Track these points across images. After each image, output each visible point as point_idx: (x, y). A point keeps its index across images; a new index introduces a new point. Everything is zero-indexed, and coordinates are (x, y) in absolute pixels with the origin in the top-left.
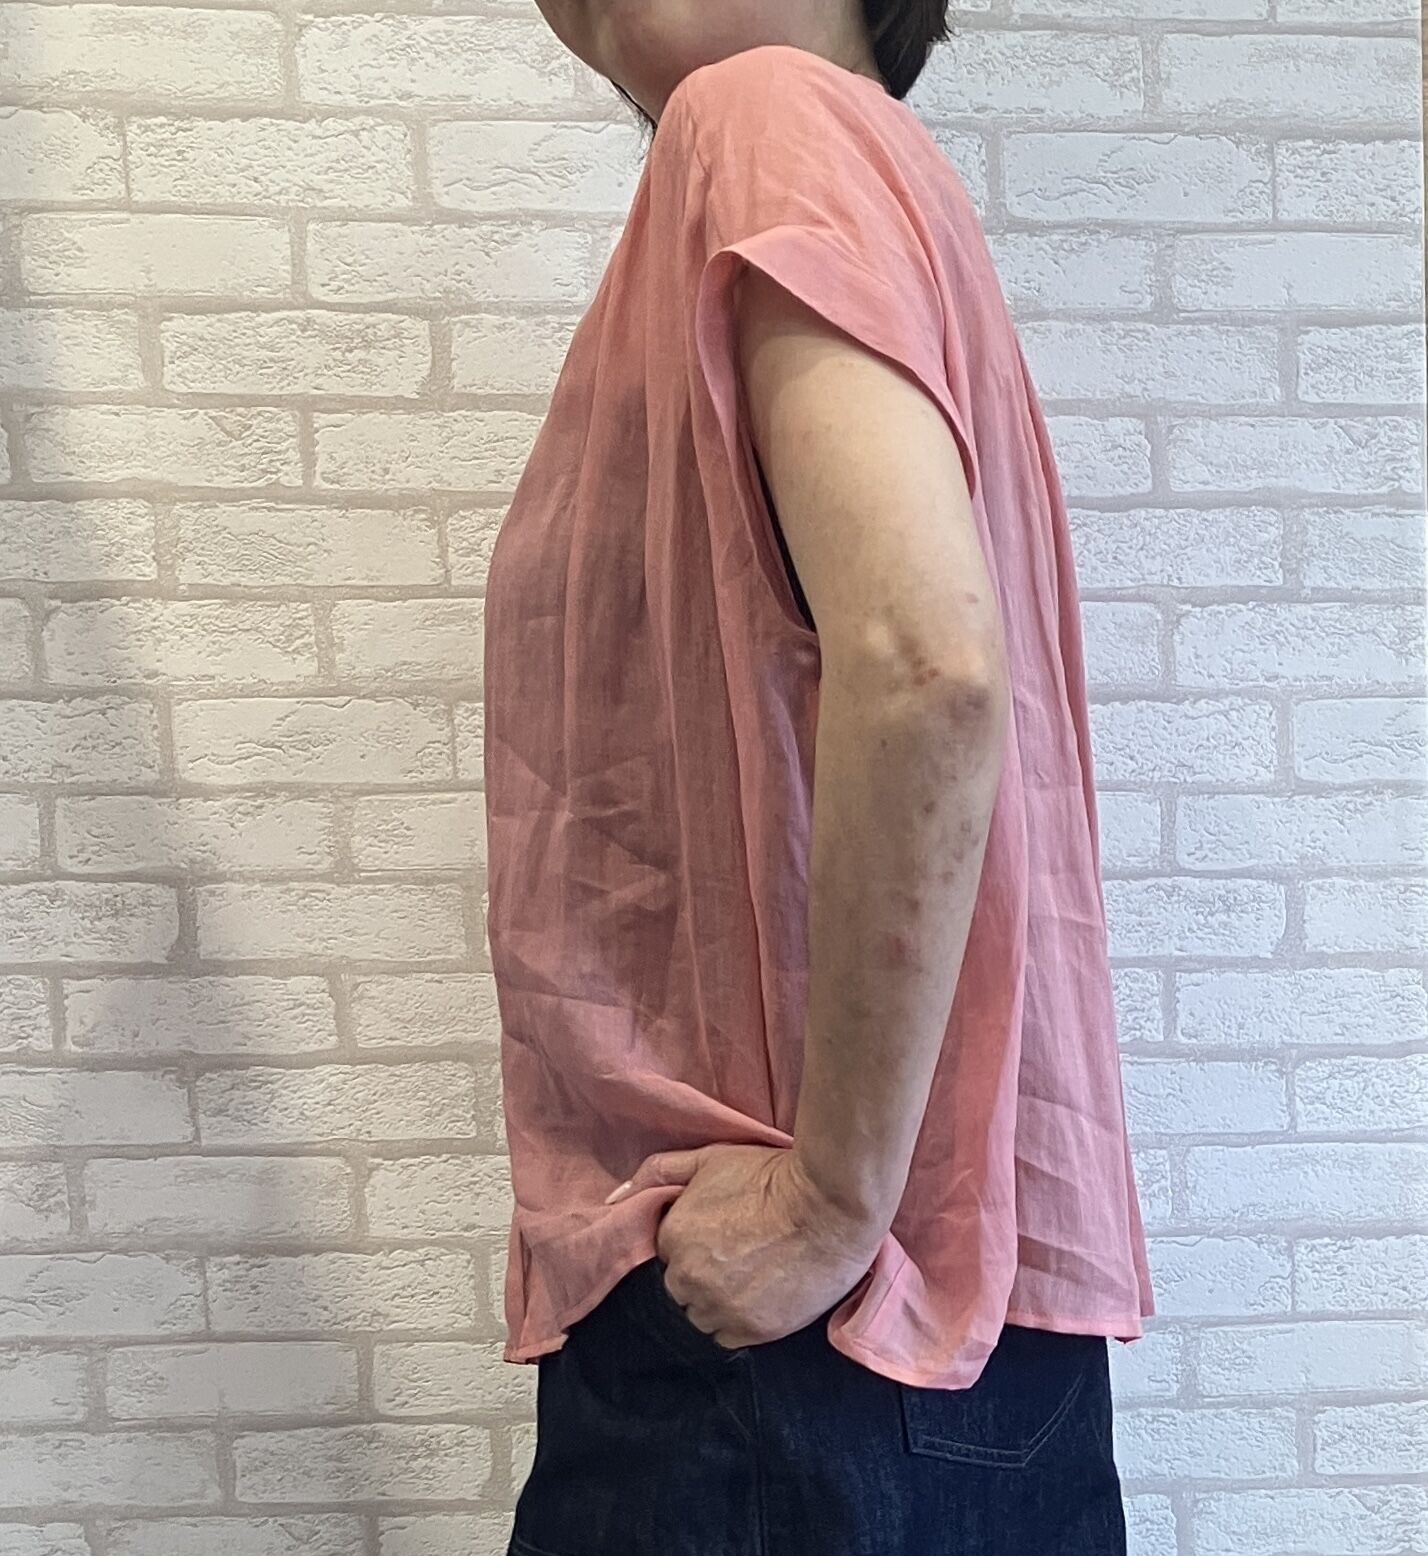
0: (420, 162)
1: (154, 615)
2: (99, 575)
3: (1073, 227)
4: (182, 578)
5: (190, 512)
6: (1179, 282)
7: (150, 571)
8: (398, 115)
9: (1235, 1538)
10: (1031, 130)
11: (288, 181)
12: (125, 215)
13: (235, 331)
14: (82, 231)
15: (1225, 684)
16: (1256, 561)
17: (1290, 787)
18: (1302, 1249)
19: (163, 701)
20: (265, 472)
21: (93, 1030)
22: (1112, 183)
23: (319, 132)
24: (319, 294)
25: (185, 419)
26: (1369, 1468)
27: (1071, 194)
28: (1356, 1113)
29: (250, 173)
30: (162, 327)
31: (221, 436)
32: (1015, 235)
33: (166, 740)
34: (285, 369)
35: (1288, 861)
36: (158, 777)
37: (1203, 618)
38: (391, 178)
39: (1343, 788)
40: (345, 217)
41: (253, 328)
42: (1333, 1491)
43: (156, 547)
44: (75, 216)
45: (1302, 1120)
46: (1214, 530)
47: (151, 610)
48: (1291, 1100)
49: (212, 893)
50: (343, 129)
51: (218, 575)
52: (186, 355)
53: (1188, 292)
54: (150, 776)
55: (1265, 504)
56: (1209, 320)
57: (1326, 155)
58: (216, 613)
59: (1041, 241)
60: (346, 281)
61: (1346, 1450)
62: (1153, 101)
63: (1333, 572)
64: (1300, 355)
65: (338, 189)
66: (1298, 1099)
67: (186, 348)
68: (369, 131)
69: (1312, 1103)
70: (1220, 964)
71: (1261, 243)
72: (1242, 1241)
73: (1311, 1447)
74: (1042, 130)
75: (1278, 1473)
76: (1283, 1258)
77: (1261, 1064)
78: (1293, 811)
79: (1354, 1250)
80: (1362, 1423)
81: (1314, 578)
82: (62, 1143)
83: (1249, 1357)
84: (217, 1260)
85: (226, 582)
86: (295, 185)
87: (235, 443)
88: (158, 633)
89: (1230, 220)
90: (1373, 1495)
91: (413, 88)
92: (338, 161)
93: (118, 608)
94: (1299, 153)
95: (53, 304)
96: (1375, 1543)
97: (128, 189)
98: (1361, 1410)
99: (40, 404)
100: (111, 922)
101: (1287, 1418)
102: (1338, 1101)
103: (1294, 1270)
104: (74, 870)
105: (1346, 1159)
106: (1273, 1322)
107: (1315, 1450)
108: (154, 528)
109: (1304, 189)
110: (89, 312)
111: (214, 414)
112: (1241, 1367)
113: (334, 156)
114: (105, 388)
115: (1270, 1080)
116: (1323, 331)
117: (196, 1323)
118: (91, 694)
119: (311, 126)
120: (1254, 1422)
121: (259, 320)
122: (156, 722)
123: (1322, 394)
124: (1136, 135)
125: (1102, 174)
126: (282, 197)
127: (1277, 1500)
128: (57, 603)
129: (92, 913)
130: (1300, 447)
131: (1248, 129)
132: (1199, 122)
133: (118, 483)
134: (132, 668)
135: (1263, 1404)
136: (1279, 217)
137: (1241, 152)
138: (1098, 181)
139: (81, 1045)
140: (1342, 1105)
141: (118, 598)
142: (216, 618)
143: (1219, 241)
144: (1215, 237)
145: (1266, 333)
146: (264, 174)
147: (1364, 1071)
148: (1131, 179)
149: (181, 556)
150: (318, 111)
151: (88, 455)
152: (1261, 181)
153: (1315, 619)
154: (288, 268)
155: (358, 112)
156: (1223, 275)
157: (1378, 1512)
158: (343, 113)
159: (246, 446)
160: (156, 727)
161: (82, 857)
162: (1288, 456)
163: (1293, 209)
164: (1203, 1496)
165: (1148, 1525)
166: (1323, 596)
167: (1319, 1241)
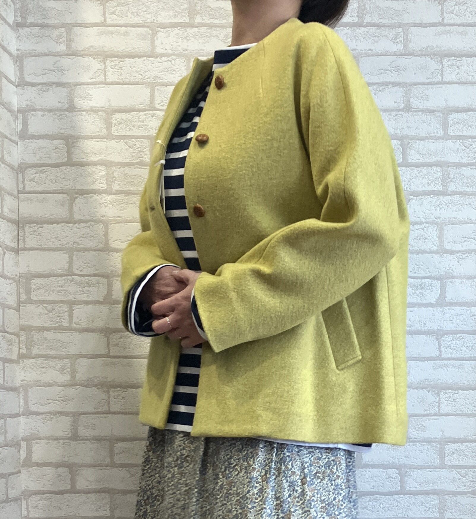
2: (90, 187)
3: (380, 84)
4: (114, 188)
5: (117, 169)
6: (412, 100)
7: (105, 186)
8: (183, 56)
9: (419, 484)
10: (369, 56)
11: (150, 75)
12: (104, 86)
13: (133, 117)
14: (93, 91)
15: (423, 220)
16: (433, 183)
17: (442, 251)
18: (442, 393)
19: (106, 224)
20: (139, 157)
21: (80, 320)
22: (393, 71)
23: (160, 61)
24: (158, 106)
25: (117, 143)
26: (462, 463)
27: (380, 74)
28: (460, 351)
29: (140, 73)
30: (112, 117)
31: (127, 147)
33: (106, 235)
34: (146, 128)
35: (441, 274)
36: (104, 246)
37: (417, 200)
39: (459, 251)
41: (138, 117)
42: (451, 470)
43: (107, 179)
44: (90, 86)
45: (443, 353)
46: (421, 174)
47: (104, 198)
48: (440, 347)
49: (118, 280)
50: (167, 60)
51: (124, 187)
52: (118, 124)
53: (415, 103)
54: (101, 246)
55: (437, 166)
56: (421, 111)
57: (458, 62)
58: (123, 198)
61: (455, 457)
62: (406, 46)
63: (458, 186)
64: (449, 121)
65: (164, 77)
66: (442, 347)
67: (119, 122)
68: (174, 60)
69: (446, 348)
70: (419, 305)
71: (438, 88)
72: (424, 391)
73: (443, 455)
74: (372, 56)
75: (433, 464)
76: (436, 396)
77: (431, 336)
78: (443, 258)
79: (459, 394)
80: (460, 449)
81: (452, 188)
82: (69, 353)
83: (425, 427)
84: (113, 389)
85: (126, 189)
86: (152, 76)
87: (131, 149)
88: (106, 204)
89: (428, 81)
90: (463, 472)
91: (188, 48)
92: (165, 69)
93: (95, 197)
94: (450, 61)
95: (83, 111)
96: (463, 487)
97: (105, 78)
98: (459, 445)
99: (76, 139)
100: (88, 288)
101: (436, 446)
102: (455, 348)
103: (439, 400)
104: (78, 273)
105: (457, 365)
106: (432, 416)
107: (445, 457)
108: (107, 174)
109: (452, 72)
110: (92, 113)
111: (126, 141)
112: (422, 430)
113: (164, 67)
114: (95, 134)
115: (433, 341)
116: (456, 114)
117: (106, 408)
118: (86, 221)
119: (158, 59)
120: (426, 447)
121: (140, 114)
122: (104, 230)
123: (455, 133)
124: (400, 57)
125: (390, 68)
126: (149, 79)
127: (432, 472)
128: (77, 195)
129: (82, 286)
130: (448, 149)
131: (435, 54)
132: (419, 53)
133: (97, 161)
134: (98, 214)
135: (428, 442)
136: (444, 80)
137: (432, 61)
138: (388, 70)
139: (77, 325)
140: (456, 349)
141: (95, 194)
142: (123, 200)
143: (425, 87)
144: (424, 86)
145: (438, 114)
146: (143, 73)
147: (463, 338)
148: (399, 69)
149: (114, 182)
150: (160, 55)
151: (89, 153)
152: (438, 69)
153: (451, 200)
154: (149, 99)
155: (171, 55)
156: (426, 98)
157: (465, 477)
158: (167, 55)
159: (134, 150)
160: (103, 231)
161: (80, 269)
162: (445, 151)
163: (448, 77)
164: (409, 470)
165: (391, 479)
166: (454, 193)
167: (448, 391)
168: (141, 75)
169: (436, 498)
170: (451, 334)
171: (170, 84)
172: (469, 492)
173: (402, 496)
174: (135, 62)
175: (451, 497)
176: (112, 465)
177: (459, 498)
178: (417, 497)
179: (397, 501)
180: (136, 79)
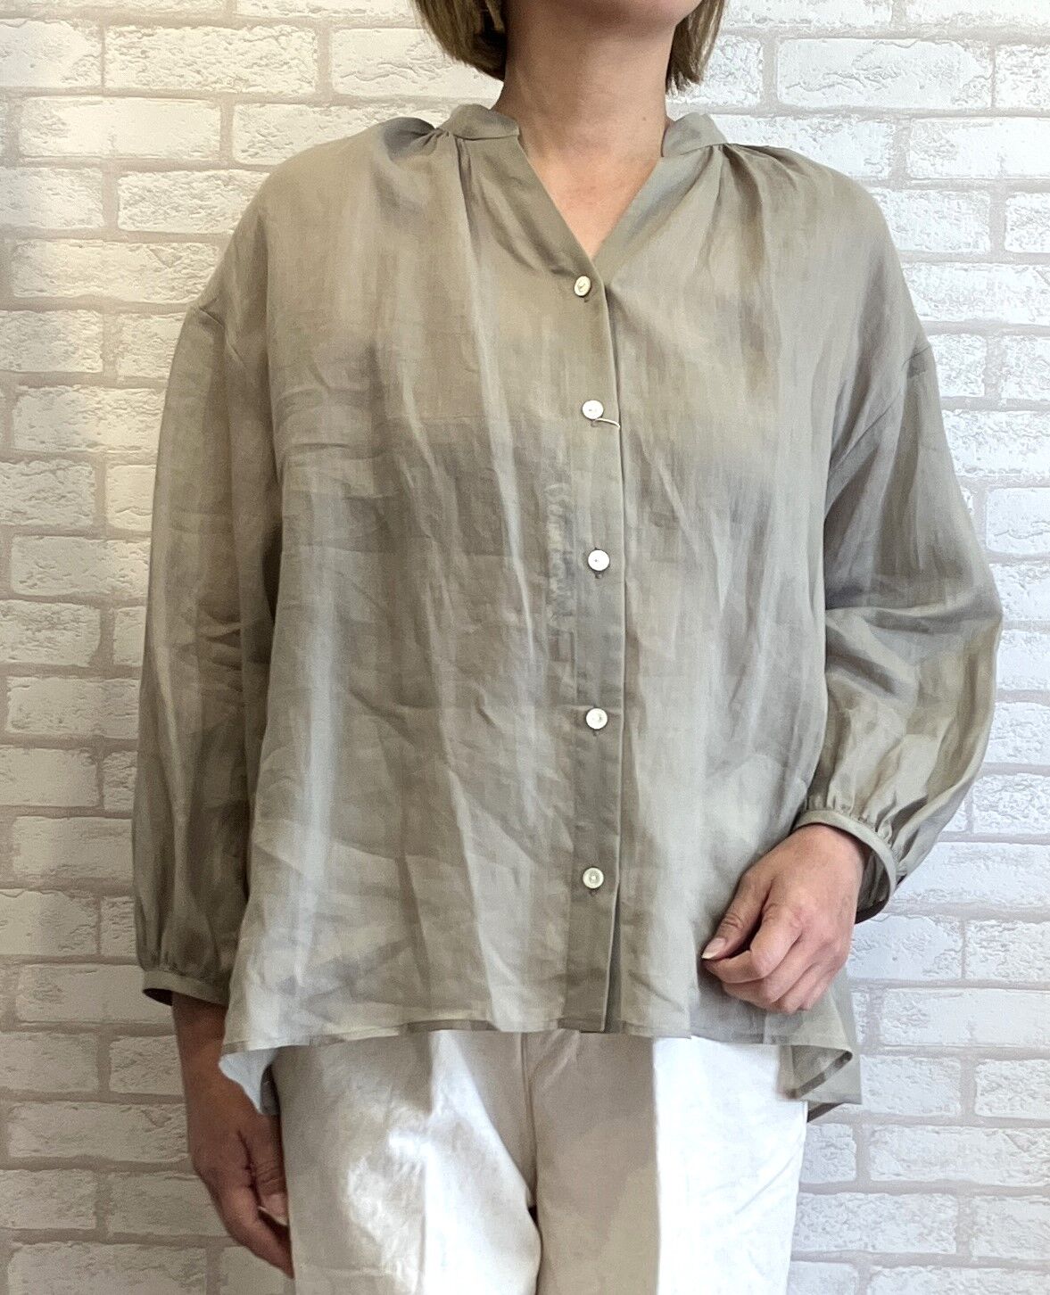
0: (324, 60)
1: (97, 399)
2: (60, 368)
3: (829, 112)
4: (122, 372)
5: (130, 322)
6: (913, 156)
7: (98, 366)
8: (311, 24)
9: (905, 1165)
10: (800, 37)
11: (223, 73)
12: (98, 98)
13: (174, 185)
14: (69, 111)
18: (973, 928)
19: (100, 465)
20: (189, 292)
21: (28, 717)
22: (862, 78)
23: (248, 36)
24: (240, 157)
25: (131, 251)
26: (1020, 1113)
27: (830, 86)
28: (1023, 820)
29: (195, 67)
30: (120, 181)
31: (158, 264)
32: (783, 118)
33: (100, 492)
34: (210, 214)
36: (91, 523)
38: (301, 71)
39: (1025, 558)
40: (263, 100)
41: (188, 183)
42: (990, 1131)
43: (103, 347)
44: (61, 99)
47: (96, 396)
49: (127, 614)
50: (264, 34)
51: (148, 371)
52: (136, 202)
53: (920, 164)
54: (86, 522)
55: (971, 332)
56: (935, 186)
57: (1037, 57)
58: (145, 399)
59: (805, 123)
60: (262, 148)
61: (1003, 1097)
62: (898, 13)
63: (1027, 388)
64: (1009, 215)
65: (259, 80)
66: (975, 806)
67: (137, 198)
68: (287, 36)
69: (986, 810)
71: (981, 125)
72: (924, 920)
73: (972, 1092)
74: (808, 37)
75: (943, 1112)
76: (956, 936)
79: (1015, 932)
80: (1015, 1075)
81: (1010, 390)
83: (924, 1015)
84: (109, 899)
85: (154, 375)
86: (228, 76)
87: (168, 270)
88: (100, 413)
89: (956, 107)
90: (1023, 1136)
92: (261, 59)
93: (71, 394)
94: (1015, 55)
95: (42, 165)
96: (1022, 1176)
97: (103, 79)
98: (1015, 1064)
99: (24, 239)
100: (48, 633)
101: (953, 1067)
102: (1008, 810)
103: (965, 946)
104: (23, 592)
105: (1012, 856)
106: (944, 987)
107: (975, 1095)
108: (103, 334)
109: (1019, 83)
110: (66, 170)
111: (154, 248)
112: (916, 1023)
113: (258, 55)
114: (74, 227)
116: (1027, 196)
117: (90, 948)
118: (46, 457)
119: (243, 32)
120: (925, 1069)
121: (192, 177)
122: (93, 482)
123: (1024, 245)
124: (884, 40)
125: (855, 71)
126: (218, 86)
127: (942, 1135)
128: (25, 388)
129: (34, 626)
130: (1004, 288)
131: (975, 36)
132: (935, 31)
133: (78, 298)
134: (78, 439)
135: (934, 1054)
136: (997, 105)
137: (969, 55)
138: (851, 77)
139: (19, 727)
140: (1013, 813)
141: (71, 386)
142: (145, 403)
143: (947, 124)
144: (943, 120)
145: (980, 197)
146: (205, 68)
147: (1031, 786)
148: (878, 75)
149: (122, 354)
150: (249, 21)
151: (58, 277)
152: (983, 77)
153: (1008, 424)
154: (218, 138)
155: (278, 22)
156: (948, 151)
157: (1028, 1150)
158: (269, 23)
159: (175, 272)
160: (93, 485)
161: (30, 582)
162: (994, 295)
163: (1008, 99)
164: (880, 1127)
165: (833, 1149)
166: (1016, 405)
167: (987, 923)
168: (198, 72)
169: (949, 1203)
170: (999, 772)
171: (273, 99)
172: (1037, 1188)
173: (861, 1196)
174: (182, 38)
175: (989, 1202)
176: (103, 1096)
177: (1012, 1206)
178: (900, 1199)
179: (847, 1208)
180: (185, 82)
